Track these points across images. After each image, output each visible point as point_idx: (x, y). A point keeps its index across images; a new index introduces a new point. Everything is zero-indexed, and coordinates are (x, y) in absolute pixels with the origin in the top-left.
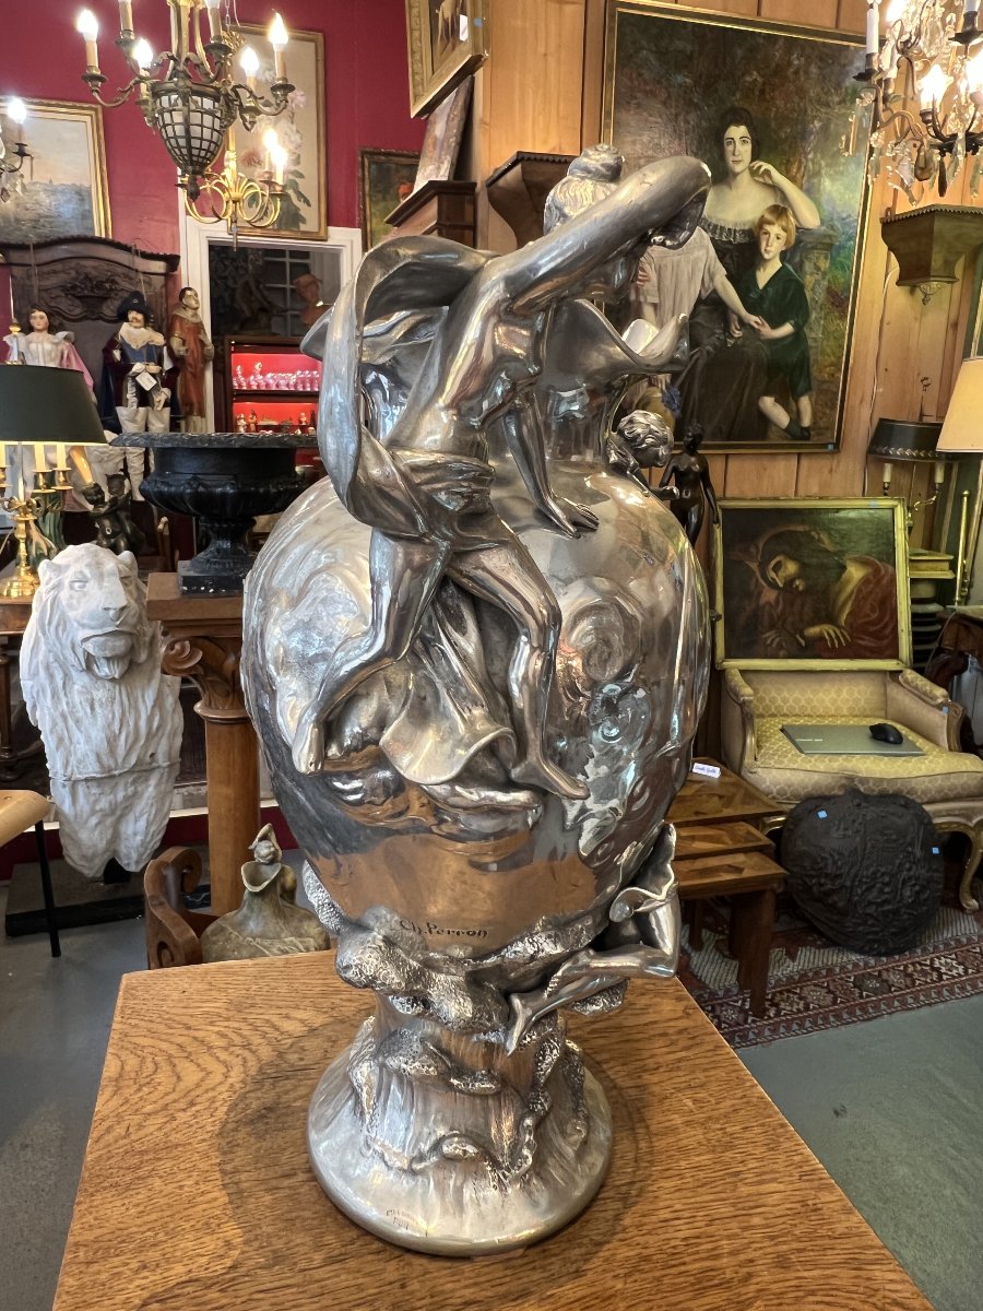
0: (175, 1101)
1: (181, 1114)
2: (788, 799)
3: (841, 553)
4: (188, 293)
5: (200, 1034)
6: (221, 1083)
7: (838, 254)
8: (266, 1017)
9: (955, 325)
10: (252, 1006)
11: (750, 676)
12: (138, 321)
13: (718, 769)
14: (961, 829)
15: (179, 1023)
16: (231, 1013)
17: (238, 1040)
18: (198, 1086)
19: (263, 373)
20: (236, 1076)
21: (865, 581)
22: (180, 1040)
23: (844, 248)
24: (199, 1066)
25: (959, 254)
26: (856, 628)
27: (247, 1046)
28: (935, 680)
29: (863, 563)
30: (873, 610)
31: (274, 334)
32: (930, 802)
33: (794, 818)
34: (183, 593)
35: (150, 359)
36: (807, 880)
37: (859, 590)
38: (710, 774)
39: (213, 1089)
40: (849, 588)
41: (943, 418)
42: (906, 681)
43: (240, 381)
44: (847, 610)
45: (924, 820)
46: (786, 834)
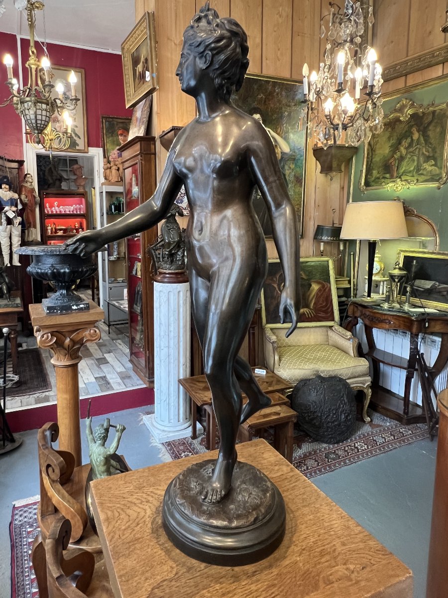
0: (131, 524)
1: (136, 528)
2: (294, 381)
3: (309, 280)
4: (28, 176)
5: (129, 500)
6: (145, 516)
7: (297, 162)
8: (150, 490)
9: (343, 188)
10: (144, 487)
11: (275, 331)
12: (6, 188)
13: (265, 371)
14: (361, 389)
15: (120, 496)
16: (137, 491)
17: (144, 500)
18: (137, 518)
19: (58, 206)
20: (149, 512)
21: (319, 290)
22: (123, 503)
23: (299, 159)
24: (134, 511)
25: (342, 162)
26: (317, 309)
27: (148, 502)
28: (346, 328)
29: (318, 283)
30: (323, 301)
31: (63, 190)
32: (348, 379)
33: (297, 389)
34: (47, 313)
35: (12, 205)
36: (303, 414)
37: (317, 294)
38: (262, 373)
39: (143, 517)
40: (313, 293)
41: (342, 225)
42: (335, 329)
43: (48, 210)
44: (313, 302)
45: (346, 385)
46: (294, 396)
